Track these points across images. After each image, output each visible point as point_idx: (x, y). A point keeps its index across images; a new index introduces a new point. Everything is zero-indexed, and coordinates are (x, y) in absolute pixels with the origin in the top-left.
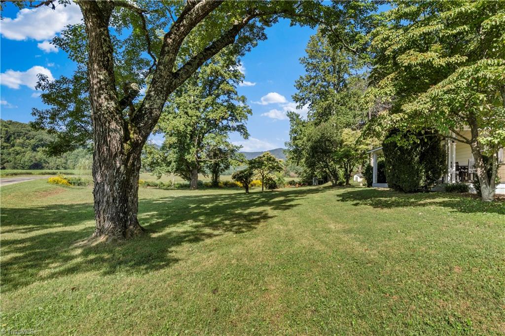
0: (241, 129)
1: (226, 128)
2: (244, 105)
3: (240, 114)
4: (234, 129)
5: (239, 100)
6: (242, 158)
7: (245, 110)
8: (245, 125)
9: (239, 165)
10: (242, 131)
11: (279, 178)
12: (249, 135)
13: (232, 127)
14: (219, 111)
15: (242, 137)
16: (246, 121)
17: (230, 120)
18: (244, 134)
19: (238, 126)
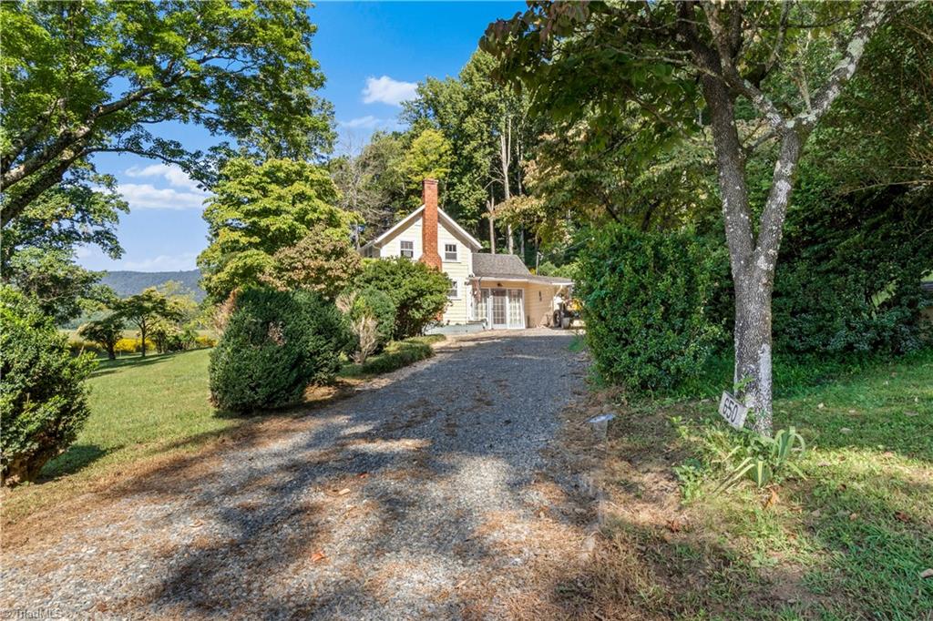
0: (103, 237)
1: (70, 236)
2: (111, 193)
3: (100, 211)
4: (88, 239)
5: (99, 181)
6: (107, 295)
7: (113, 201)
8: (114, 232)
9: (99, 309)
10: (106, 242)
11: (188, 332)
12: (124, 252)
13: (83, 233)
14: (51, 203)
15: (107, 254)
16: (116, 226)
17: (78, 221)
18: (111, 249)
19: (97, 233)
